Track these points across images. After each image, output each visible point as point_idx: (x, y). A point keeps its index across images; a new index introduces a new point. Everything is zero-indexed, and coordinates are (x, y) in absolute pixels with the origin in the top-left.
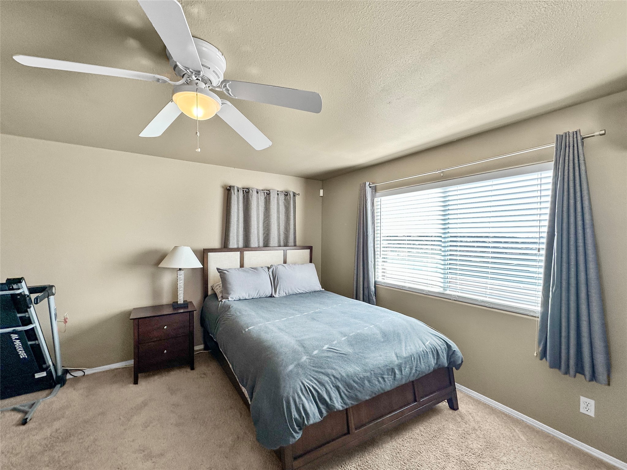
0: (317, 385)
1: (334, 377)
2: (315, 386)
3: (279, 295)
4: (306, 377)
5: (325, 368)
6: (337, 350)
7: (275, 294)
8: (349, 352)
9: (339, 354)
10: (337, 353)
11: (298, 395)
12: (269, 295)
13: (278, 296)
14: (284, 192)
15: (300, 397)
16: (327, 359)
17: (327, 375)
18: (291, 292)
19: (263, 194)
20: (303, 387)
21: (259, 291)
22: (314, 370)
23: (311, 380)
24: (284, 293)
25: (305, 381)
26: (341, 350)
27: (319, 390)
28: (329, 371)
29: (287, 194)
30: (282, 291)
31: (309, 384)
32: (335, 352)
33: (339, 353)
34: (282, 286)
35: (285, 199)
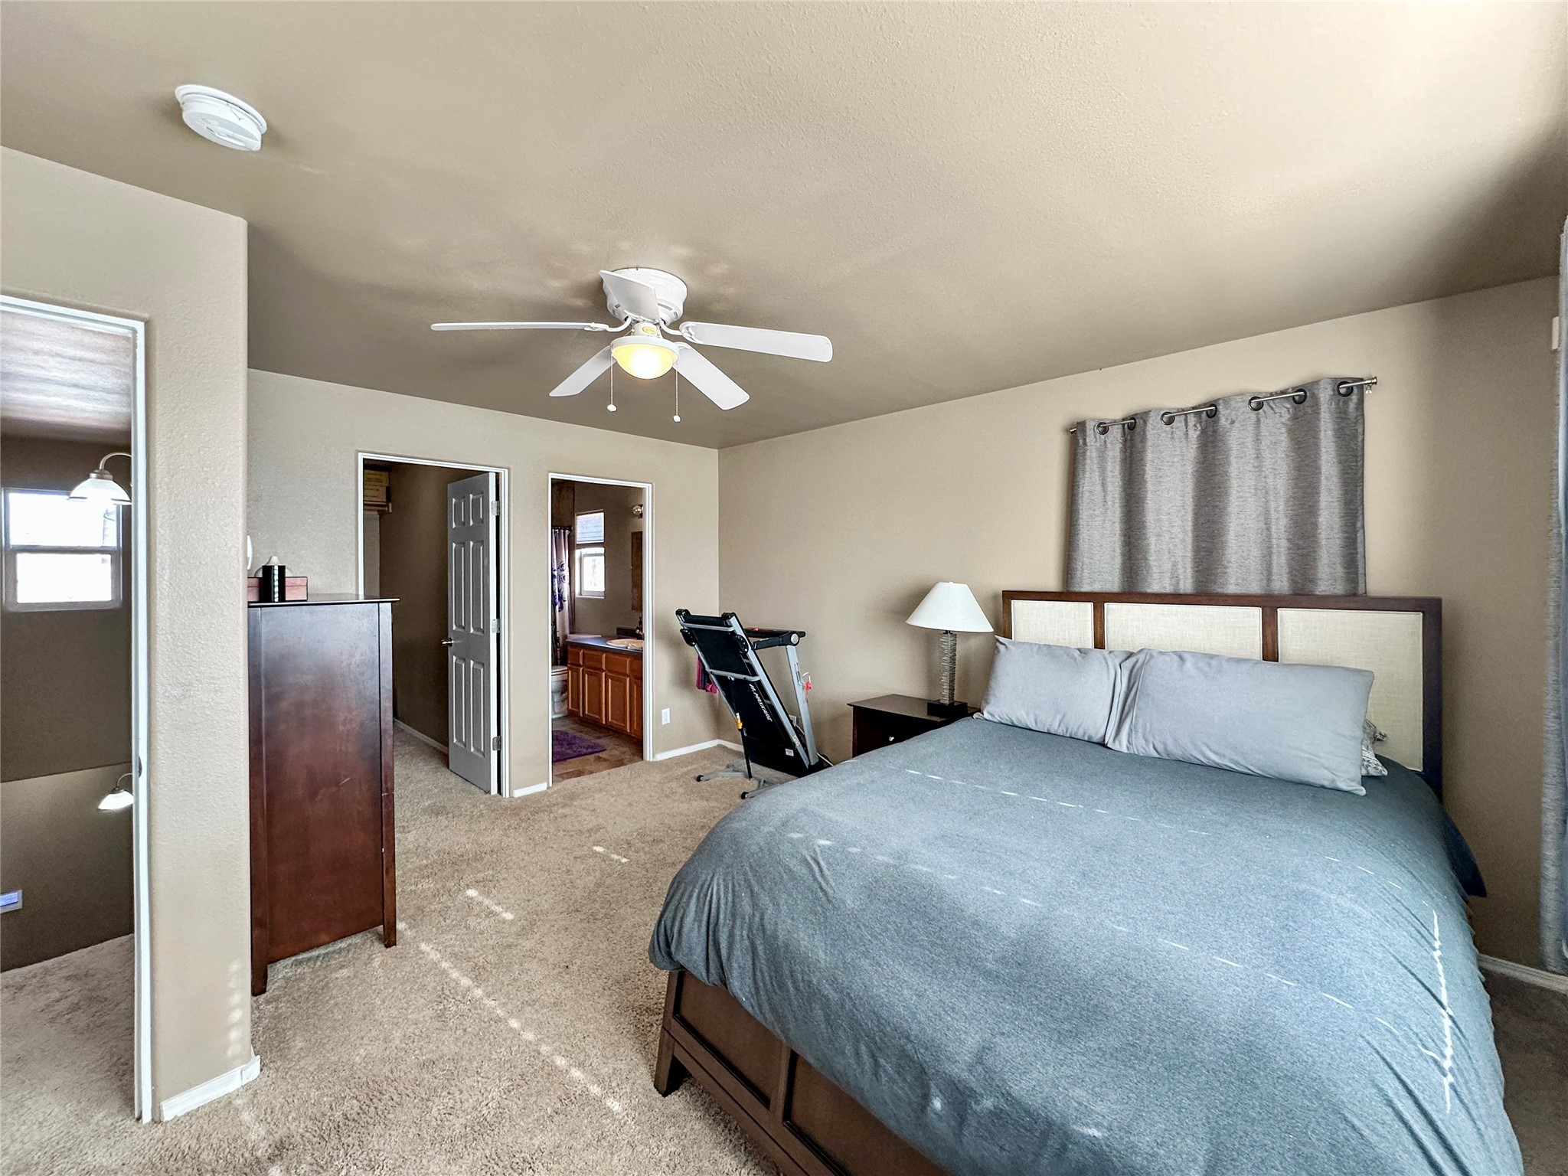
0: (726, 904)
1: (762, 919)
2: (722, 902)
3: (1128, 748)
4: (726, 875)
5: (763, 888)
6: (823, 875)
7: (1114, 740)
8: (844, 902)
9: (816, 886)
10: (815, 879)
11: (692, 891)
12: (1097, 738)
13: (1125, 750)
14: (1290, 390)
15: (690, 896)
16: (784, 875)
17: (755, 905)
18: (1178, 753)
19: (1192, 420)
20: (706, 886)
21: (1064, 717)
22: (745, 874)
23: (726, 887)
24: (1148, 745)
25: (718, 879)
26: (831, 882)
27: (722, 916)
28: (765, 900)
29: (1301, 397)
30: (1140, 734)
31: (718, 890)
32: (814, 876)
33: (820, 884)
34: (1141, 722)
35: (1294, 418)
